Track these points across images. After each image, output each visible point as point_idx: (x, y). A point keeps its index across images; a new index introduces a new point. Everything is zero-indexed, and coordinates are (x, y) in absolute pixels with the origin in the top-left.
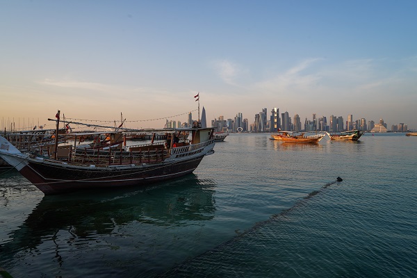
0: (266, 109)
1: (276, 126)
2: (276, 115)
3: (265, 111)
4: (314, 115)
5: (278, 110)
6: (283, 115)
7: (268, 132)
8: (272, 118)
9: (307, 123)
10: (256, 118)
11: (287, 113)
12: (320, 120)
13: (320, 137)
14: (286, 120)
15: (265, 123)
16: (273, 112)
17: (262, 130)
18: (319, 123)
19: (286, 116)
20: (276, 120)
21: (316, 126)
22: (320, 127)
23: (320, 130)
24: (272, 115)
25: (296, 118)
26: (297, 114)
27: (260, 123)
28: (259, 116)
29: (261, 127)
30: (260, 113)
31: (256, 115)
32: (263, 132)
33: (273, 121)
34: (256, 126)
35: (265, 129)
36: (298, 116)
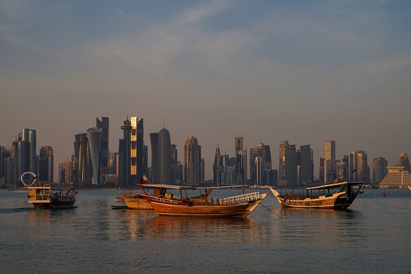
0: (106, 120)
1: (134, 170)
2: (134, 138)
3: (104, 124)
4: (239, 142)
5: (140, 124)
6: (154, 137)
7: (110, 185)
8: (125, 145)
9: (219, 159)
10: (77, 144)
11: (166, 133)
12: (253, 156)
13: (252, 202)
14: (162, 152)
15: (103, 161)
16: (127, 127)
17: (94, 181)
18: (253, 163)
19: (162, 141)
20: (134, 153)
21: (242, 171)
22: (253, 174)
23: (253, 182)
24: (123, 138)
25: (189, 146)
26: (193, 137)
27: (90, 159)
28: (87, 139)
29: (92, 171)
30: (88, 130)
31: (77, 137)
32: (98, 188)
33: (127, 156)
34: (78, 168)
35: (104, 178)
36: (194, 141)
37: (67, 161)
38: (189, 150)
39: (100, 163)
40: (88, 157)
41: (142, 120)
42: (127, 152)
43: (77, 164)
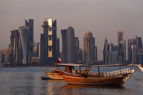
0: (31, 21)
1: (50, 54)
2: (50, 33)
3: (30, 24)
4: (120, 35)
5: (54, 24)
6: (64, 32)
7: (35, 64)
8: (44, 38)
9: (107, 47)
10: (12, 38)
11: (71, 30)
12: (130, 44)
14: (69, 42)
15: (30, 48)
16: (46, 26)
17: (24, 61)
19: (69, 35)
20: (50, 43)
21: (123, 54)
22: (130, 56)
23: (130, 61)
24: (43, 33)
25: (87, 38)
26: (89, 32)
27: (21, 47)
28: (19, 34)
29: (22, 55)
30: (20, 28)
31: (12, 32)
32: (27, 66)
33: (46, 45)
34: (13, 53)
35: (31, 59)
36: (91, 34)
37: (6, 49)
38: (87, 41)
39: (28, 50)
40: (20, 46)
41: (56, 21)
42: (46, 43)
43: (12, 50)
